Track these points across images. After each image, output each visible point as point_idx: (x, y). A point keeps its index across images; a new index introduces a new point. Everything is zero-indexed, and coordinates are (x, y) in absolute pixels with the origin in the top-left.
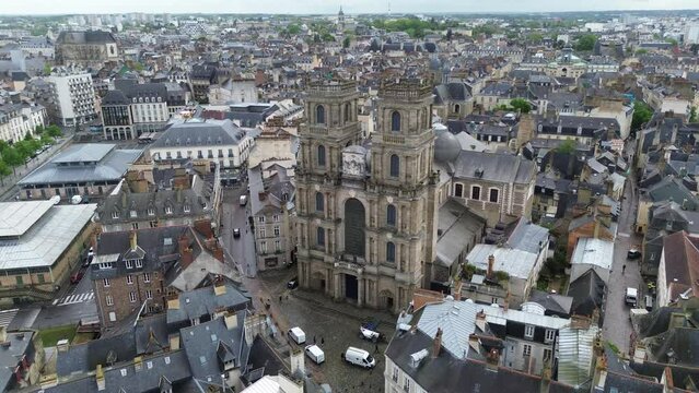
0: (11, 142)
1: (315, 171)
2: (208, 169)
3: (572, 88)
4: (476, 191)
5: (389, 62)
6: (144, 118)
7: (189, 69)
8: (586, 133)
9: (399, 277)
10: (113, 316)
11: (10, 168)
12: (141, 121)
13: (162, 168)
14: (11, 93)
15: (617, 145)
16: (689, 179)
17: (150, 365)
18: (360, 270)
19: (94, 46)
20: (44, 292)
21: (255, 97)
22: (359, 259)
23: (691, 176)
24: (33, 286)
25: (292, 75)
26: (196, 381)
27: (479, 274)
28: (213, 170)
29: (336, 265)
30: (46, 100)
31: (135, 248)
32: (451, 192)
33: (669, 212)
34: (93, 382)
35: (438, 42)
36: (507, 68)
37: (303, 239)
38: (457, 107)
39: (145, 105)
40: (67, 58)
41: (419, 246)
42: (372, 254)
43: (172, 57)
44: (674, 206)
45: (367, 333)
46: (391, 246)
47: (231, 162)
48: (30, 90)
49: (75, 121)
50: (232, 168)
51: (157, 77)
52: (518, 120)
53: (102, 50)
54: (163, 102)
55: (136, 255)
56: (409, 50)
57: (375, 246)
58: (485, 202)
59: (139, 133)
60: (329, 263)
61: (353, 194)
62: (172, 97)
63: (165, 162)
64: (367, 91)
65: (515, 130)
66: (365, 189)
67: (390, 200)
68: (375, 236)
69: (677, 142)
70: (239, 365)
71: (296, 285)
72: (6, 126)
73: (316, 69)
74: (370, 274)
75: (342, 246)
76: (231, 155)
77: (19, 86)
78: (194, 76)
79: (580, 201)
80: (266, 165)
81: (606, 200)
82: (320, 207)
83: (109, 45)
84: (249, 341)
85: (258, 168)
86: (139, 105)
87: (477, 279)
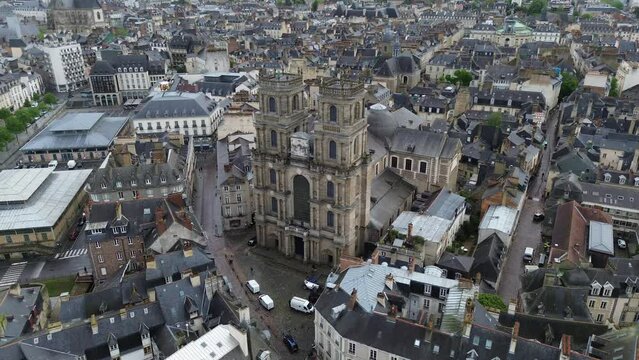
0: (12, 109)
1: (269, 151)
2: (182, 142)
3: (512, 58)
4: (409, 163)
5: (351, 29)
6: (128, 86)
7: (168, 36)
8: (515, 105)
9: (336, 239)
10: (104, 271)
11: (13, 135)
12: (126, 88)
13: (142, 141)
14: (10, 59)
15: (539, 118)
16: (592, 151)
17: (132, 315)
18: (305, 234)
19: (82, 12)
20: (48, 248)
21: (228, 65)
22: (306, 224)
23: (596, 148)
24: (38, 242)
25: (261, 43)
26: (168, 327)
27: (401, 238)
28: (186, 143)
29: (286, 228)
30: (41, 67)
31: (120, 217)
32: (389, 164)
33: (567, 183)
34: (89, 327)
35: (398, 6)
36: (457, 37)
37: (260, 206)
38: (405, 78)
39: (129, 75)
40: (58, 23)
41: (352, 216)
42: (315, 221)
43: (153, 24)
44: (572, 178)
45: (310, 285)
46: (330, 214)
47: (204, 131)
48: (27, 58)
49: (68, 88)
50: (205, 136)
51: (140, 44)
52: (456, 92)
53: (89, 14)
54: (145, 71)
55: (121, 223)
56: (370, 15)
57: (318, 214)
58: (416, 172)
59: (125, 100)
60: (281, 227)
61: (299, 172)
62: (153, 67)
63: (145, 136)
64: (327, 61)
65: (453, 102)
66: (309, 168)
67: (329, 177)
68: (317, 206)
69: (591, 115)
70: (202, 314)
71: (255, 243)
72: (7, 94)
73: (284, 35)
74: (313, 236)
75: (291, 213)
76: (203, 125)
77: (17, 52)
78: (173, 45)
79: (496, 171)
80: (232, 139)
81: (517, 172)
82: (273, 181)
83: (95, 11)
84: (210, 296)
85: (225, 140)
86: (123, 75)
87: (398, 243)
